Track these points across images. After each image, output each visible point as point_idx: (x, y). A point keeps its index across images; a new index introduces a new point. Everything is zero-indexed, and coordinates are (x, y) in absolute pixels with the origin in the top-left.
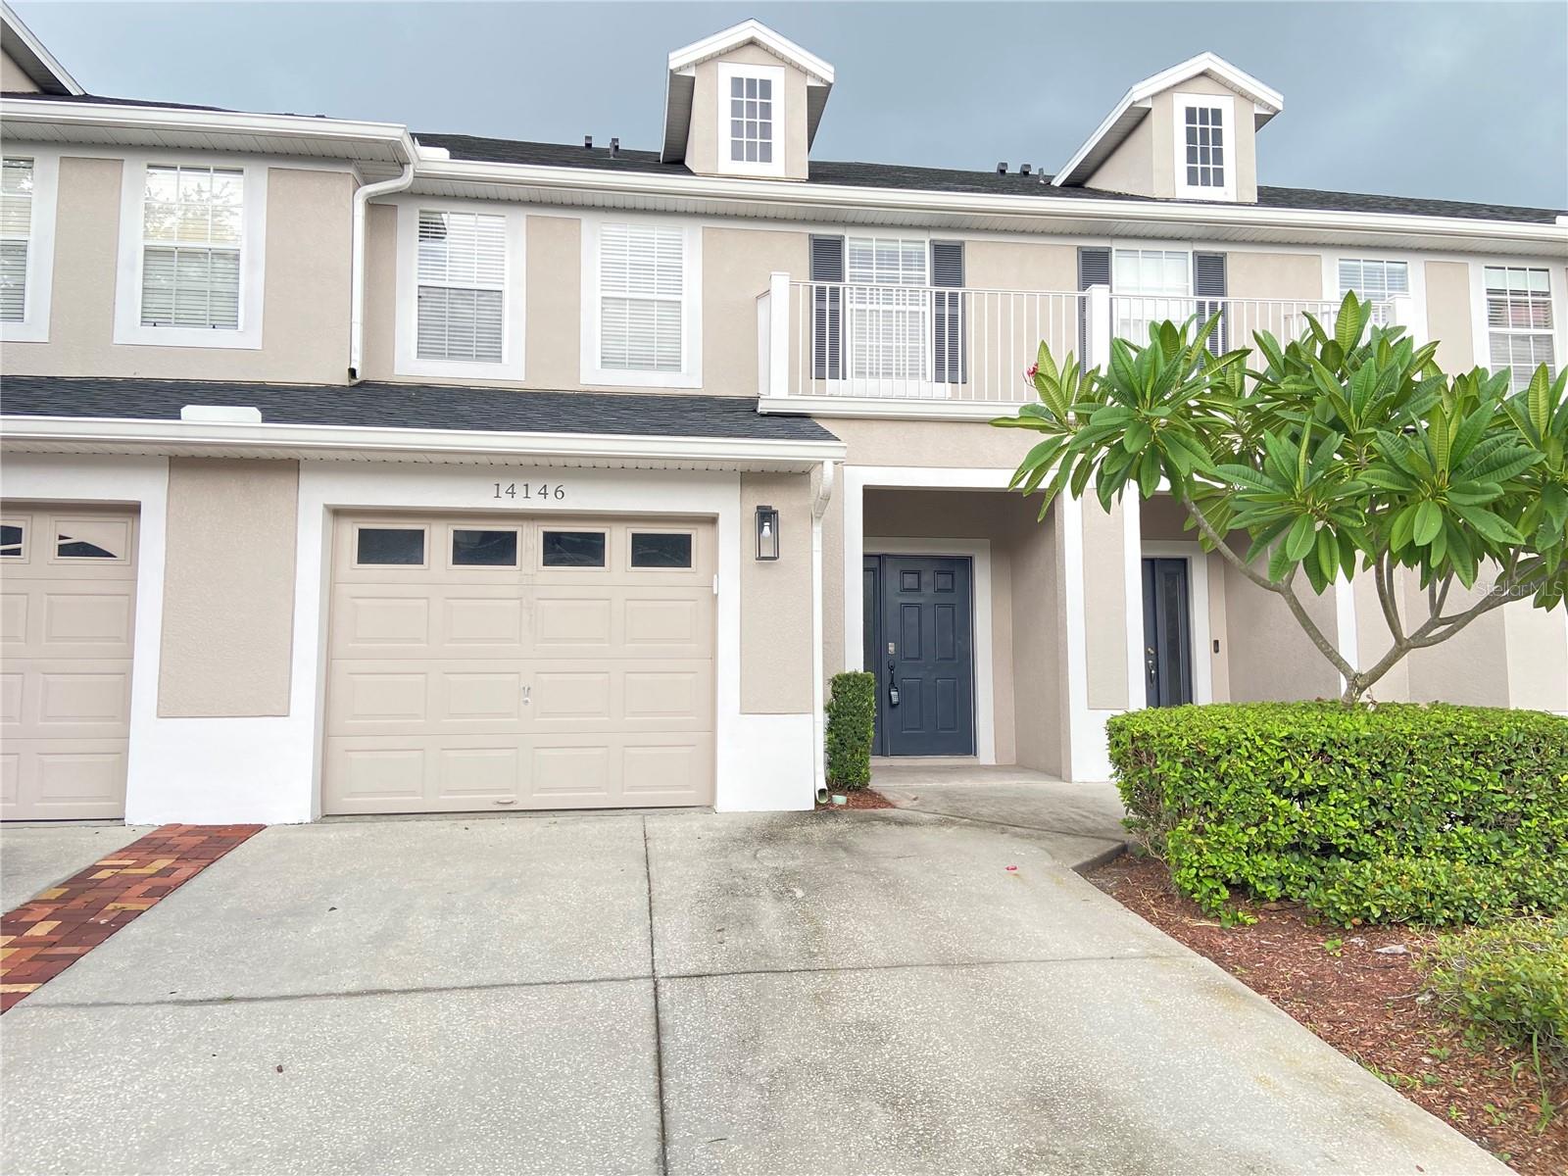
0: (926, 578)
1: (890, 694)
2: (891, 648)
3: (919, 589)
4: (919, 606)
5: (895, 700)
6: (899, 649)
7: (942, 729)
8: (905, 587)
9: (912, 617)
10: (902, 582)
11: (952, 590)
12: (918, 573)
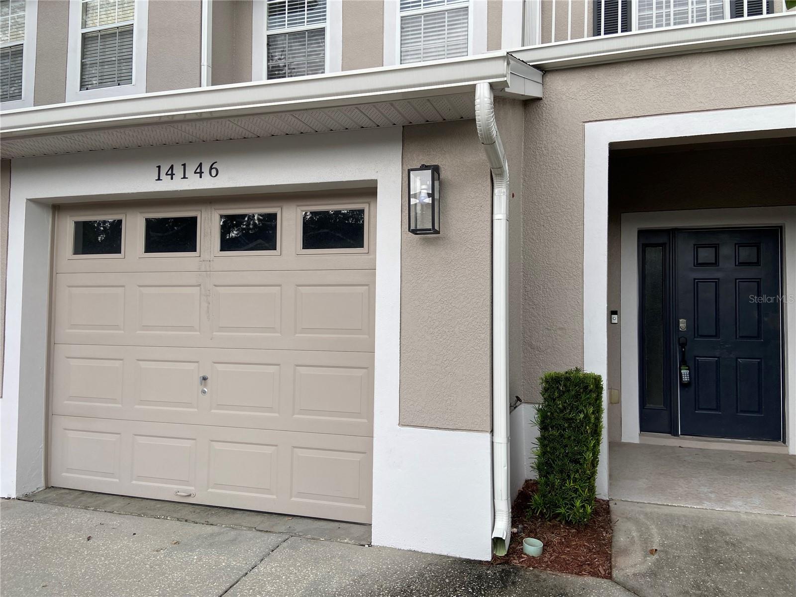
0: (726, 250)
1: (681, 374)
2: (683, 324)
3: (716, 263)
4: (717, 282)
5: (686, 379)
6: (694, 326)
7: (742, 411)
8: (699, 262)
9: (707, 293)
10: (696, 257)
11: (757, 263)
12: (716, 247)
